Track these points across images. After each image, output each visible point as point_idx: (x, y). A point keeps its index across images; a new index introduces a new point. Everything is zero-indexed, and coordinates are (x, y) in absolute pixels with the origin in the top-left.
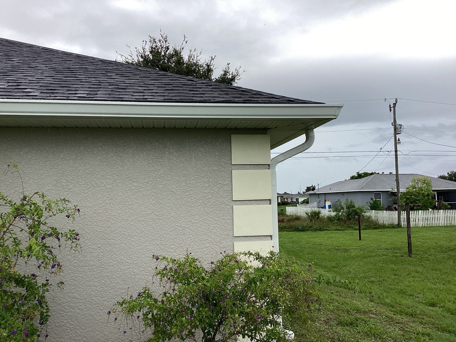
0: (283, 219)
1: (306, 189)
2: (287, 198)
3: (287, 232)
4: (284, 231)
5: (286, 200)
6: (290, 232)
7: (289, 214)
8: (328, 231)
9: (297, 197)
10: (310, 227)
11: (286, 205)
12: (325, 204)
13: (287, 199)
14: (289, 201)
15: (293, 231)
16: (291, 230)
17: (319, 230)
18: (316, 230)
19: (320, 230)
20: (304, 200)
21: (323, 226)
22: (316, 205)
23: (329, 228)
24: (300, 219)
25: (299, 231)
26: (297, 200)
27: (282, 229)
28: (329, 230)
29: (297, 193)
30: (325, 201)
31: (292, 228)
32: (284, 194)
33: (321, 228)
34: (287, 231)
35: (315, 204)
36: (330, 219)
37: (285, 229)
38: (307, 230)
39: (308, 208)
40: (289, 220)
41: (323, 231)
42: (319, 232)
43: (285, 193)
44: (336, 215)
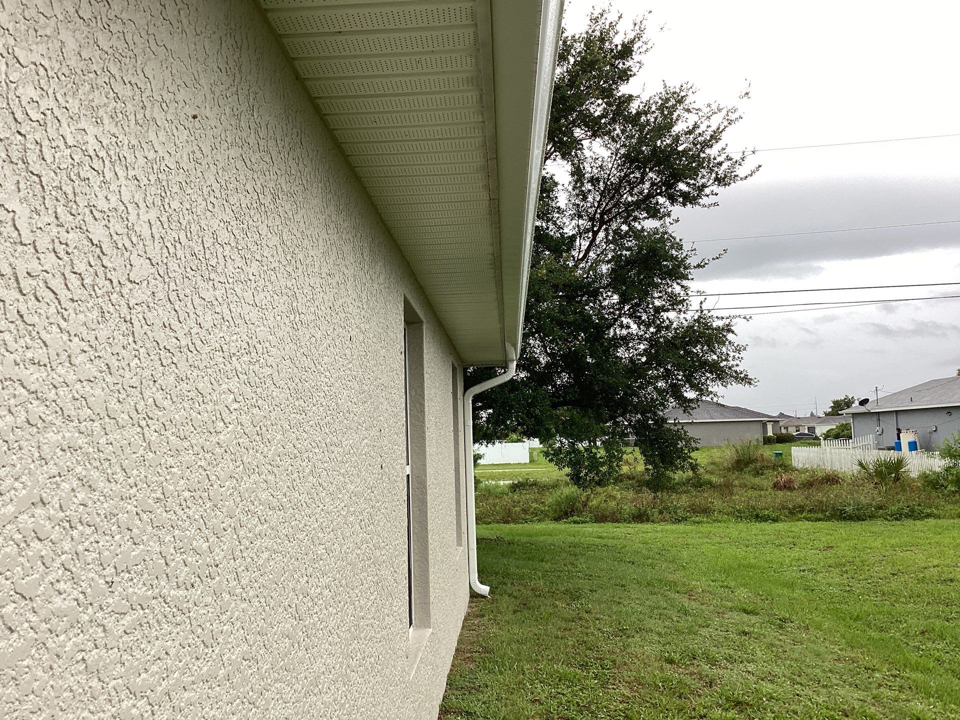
0: (790, 481)
1: (832, 405)
2: (786, 426)
3: (808, 524)
4: (798, 520)
5: (784, 431)
6: (819, 524)
7: (801, 466)
8: (939, 521)
9: (811, 425)
10: (880, 508)
11: (787, 442)
12: (899, 438)
13: (786, 428)
14: (793, 431)
15: (828, 519)
16: (820, 516)
17: (907, 516)
18: (898, 516)
19: (913, 515)
20: (828, 431)
21: (919, 505)
22: (871, 443)
23: (937, 508)
24: (837, 482)
25: (845, 519)
26: (812, 429)
27: (792, 513)
28: (939, 517)
29: (808, 415)
30: (899, 431)
31: (823, 511)
32: (779, 417)
33: (913, 511)
34: (808, 519)
35: (870, 439)
36: (932, 482)
37: (801, 512)
38: (872, 517)
39: (851, 449)
40: (809, 485)
41: (922, 519)
42: (909, 522)
43: (782, 415)
44: (948, 469)
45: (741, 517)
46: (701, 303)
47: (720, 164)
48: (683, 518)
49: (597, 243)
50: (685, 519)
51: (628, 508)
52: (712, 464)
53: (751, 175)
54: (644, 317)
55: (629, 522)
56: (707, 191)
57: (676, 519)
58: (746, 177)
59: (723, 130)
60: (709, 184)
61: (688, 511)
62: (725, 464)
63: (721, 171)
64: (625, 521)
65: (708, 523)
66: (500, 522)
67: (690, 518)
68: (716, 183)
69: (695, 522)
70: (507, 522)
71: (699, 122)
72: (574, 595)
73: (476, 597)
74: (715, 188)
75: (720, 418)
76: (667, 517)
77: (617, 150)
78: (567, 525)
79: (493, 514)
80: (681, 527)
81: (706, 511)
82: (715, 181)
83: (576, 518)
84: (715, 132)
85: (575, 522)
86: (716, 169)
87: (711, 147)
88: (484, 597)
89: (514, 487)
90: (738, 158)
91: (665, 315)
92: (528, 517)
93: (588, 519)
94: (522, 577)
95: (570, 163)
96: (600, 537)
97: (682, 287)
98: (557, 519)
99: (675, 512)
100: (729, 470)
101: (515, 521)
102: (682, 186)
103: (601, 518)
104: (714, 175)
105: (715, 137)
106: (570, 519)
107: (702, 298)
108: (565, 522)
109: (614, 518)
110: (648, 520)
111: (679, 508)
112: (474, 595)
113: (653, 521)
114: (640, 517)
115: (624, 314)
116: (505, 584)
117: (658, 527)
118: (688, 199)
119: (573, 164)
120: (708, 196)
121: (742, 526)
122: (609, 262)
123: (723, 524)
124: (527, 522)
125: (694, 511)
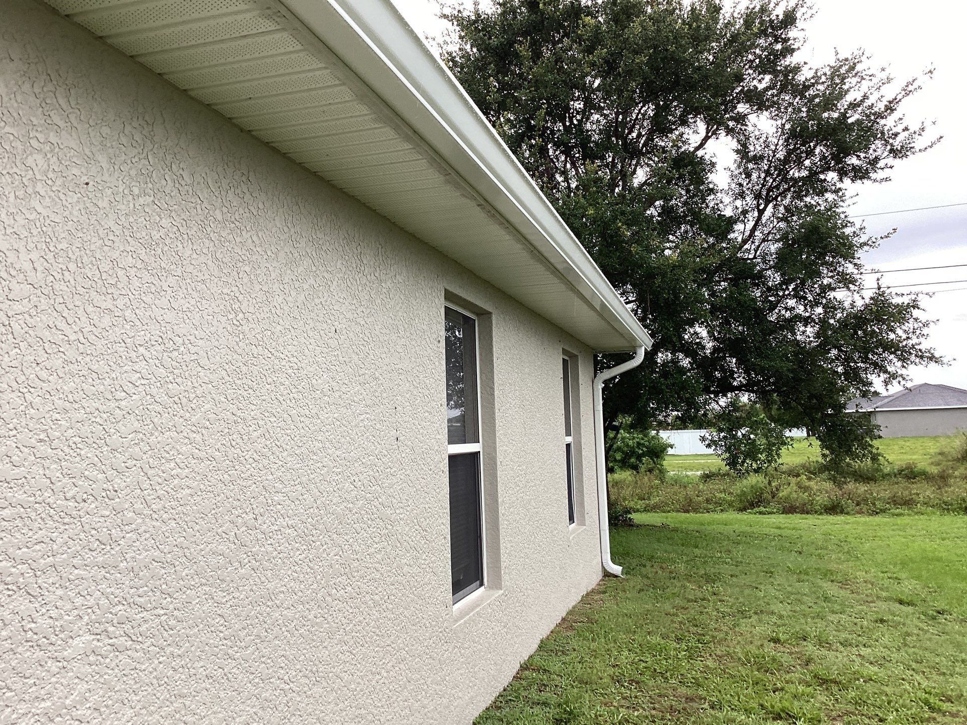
45: (948, 509)
46: (878, 279)
47: (896, 135)
48: (881, 510)
49: (763, 222)
50: (883, 511)
51: (821, 499)
52: (940, 454)
53: (931, 147)
54: (810, 298)
55: (821, 514)
56: (881, 164)
57: (873, 511)
58: (926, 148)
59: (900, 100)
60: (883, 157)
61: (888, 503)
62: (955, 456)
63: (897, 143)
64: (816, 512)
65: (909, 515)
66: (679, 511)
67: (889, 510)
68: (892, 155)
69: (893, 515)
70: (687, 511)
71: (869, 93)
72: (709, 579)
73: (609, 576)
74: (890, 161)
75: (956, 404)
76: (864, 510)
77: (783, 125)
78: (751, 516)
79: (673, 503)
80: (877, 519)
81: (908, 503)
82: (891, 153)
83: (762, 509)
84: (890, 102)
85: (760, 513)
86: (891, 141)
87: (886, 118)
88: (616, 576)
89: (707, 477)
90: (917, 129)
91: (832, 295)
92: (710, 506)
93: (775, 510)
94: (664, 561)
95: (735, 140)
96: (779, 528)
97: (855, 265)
98: (742, 509)
99: (874, 504)
100: (958, 460)
101: (696, 511)
102: (853, 160)
103: (790, 509)
104: (889, 147)
105: (890, 108)
106: (756, 509)
107: (879, 275)
108: (750, 513)
109: (804, 509)
110: (842, 512)
111: (879, 499)
112: (607, 574)
113: (848, 513)
114: (834, 509)
115: (789, 294)
116: (645, 566)
117: (850, 519)
118: (860, 174)
119: (738, 141)
120: (882, 169)
121: (948, 519)
122: (777, 241)
123: (926, 517)
124: (708, 512)
125: (895, 503)
